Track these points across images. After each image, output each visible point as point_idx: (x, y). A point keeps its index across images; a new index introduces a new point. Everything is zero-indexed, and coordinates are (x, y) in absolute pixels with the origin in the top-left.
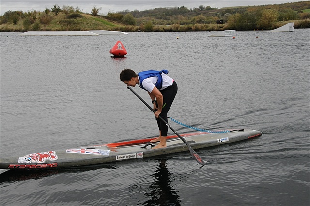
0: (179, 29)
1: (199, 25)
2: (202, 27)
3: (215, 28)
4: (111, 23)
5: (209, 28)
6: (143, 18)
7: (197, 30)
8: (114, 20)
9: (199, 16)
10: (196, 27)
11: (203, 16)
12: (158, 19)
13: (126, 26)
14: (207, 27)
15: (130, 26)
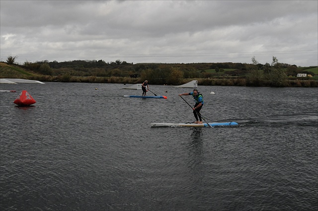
0: (95, 80)
1: (115, 78)
2: (118, 80)
3: (130, 81)
4: (28, 72)
5: (124, 81)
6: (62, 69)
7: (112, 82)
8: (31, 70)
9: (115, 69)
10: (111, 80)
11: (118, 70)
12: (76, 70)
13: (42, 76)
14: (122, 80)
15: (47, 76)
